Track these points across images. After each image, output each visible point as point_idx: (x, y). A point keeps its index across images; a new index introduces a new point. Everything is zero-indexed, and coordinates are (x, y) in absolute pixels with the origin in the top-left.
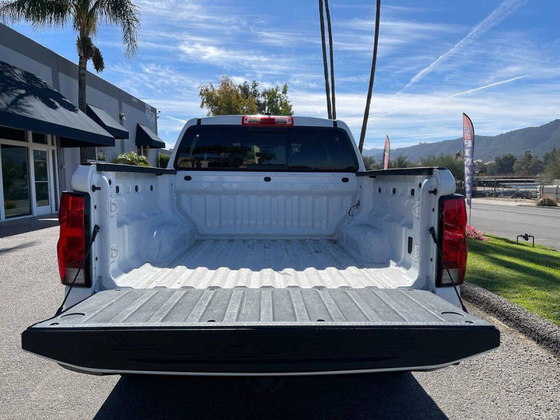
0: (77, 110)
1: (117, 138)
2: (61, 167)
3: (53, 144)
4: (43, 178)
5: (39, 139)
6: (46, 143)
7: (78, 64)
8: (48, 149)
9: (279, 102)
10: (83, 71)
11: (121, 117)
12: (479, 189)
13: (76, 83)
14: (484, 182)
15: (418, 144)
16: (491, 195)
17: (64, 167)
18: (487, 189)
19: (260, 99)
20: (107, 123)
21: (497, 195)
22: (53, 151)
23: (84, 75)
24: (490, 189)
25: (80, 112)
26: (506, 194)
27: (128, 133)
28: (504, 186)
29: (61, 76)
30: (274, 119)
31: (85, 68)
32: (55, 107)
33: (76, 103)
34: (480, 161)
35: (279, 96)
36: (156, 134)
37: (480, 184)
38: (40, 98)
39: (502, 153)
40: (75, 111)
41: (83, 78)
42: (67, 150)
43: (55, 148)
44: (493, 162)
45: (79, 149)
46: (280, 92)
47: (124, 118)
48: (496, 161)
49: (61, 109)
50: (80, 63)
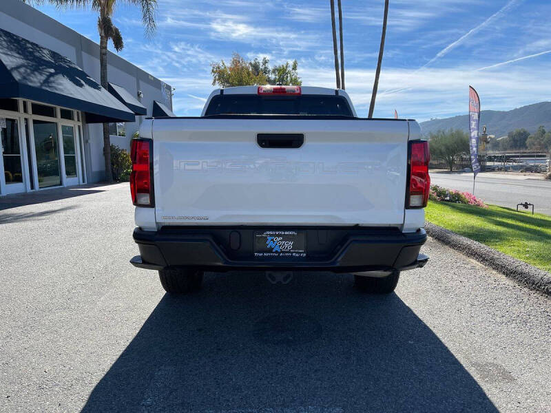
0: (100, 88)
1: (137, 114)
2: (86, 142)
3: (78, 120)
4: (71, 152)
5: (67, 115)
6: (73, 119)
7: (99, 43)
8: (75, 124)
9: (289, 78)
10: (104, 51)
11: (139, 95)
12: (489, 164)
13: (98, 62)
14: (495, 157)
15: (430, 120)
16: (500, 169)
17: (89, 141)
18: (496, 164)
19: (270, 76)
20: (127, 101)
21: (506, 169)
22: (79, 126)
23: (105, 54)
24: (500, 163)
25: (103, 89)
26: (515, 169)
27: (146, 109)
28: (515, 161)
29: (85, 55)
30: (284, 89)
31: (106, 48)
32: (81, 85)
33: (98, 81)
34: (493, 136)
35: (289, 72)
36: (172, 110)
37: (491, 159)
38: (68, 76)
39: (515, 129)
40: (99, 89)
41: (104, 57)
42: (91, 126)
43: (80, 124)
44: (506, 137)
45: (102, 124)
46: (290, 69)
47: (142, 95)
48: (509, 136)
49: (87, 87)
50: (101, 43)
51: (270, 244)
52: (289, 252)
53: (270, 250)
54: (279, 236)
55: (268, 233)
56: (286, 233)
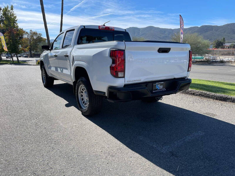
9: (9, 14)
35: (9, 11)
51: (157, 87)
52: (162, 89)
53: (157, 90)
54: (159, 84)
55: (157, 83)
56: (161, 83)
